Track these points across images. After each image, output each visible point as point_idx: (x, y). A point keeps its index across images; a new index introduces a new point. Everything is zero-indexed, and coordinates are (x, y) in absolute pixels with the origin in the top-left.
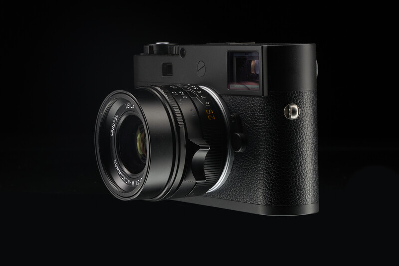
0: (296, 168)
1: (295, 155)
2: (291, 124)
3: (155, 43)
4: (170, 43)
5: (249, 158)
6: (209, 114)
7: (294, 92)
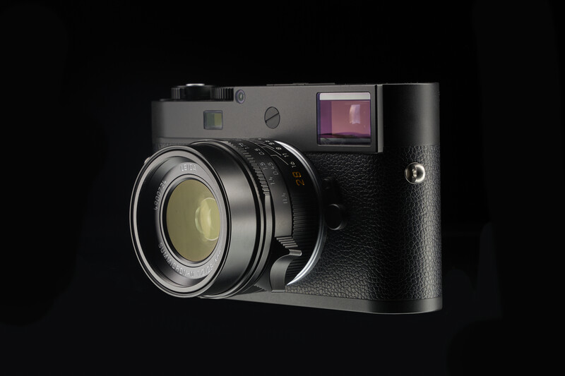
0: (419, 248)
1: (418, 232)
2: (413, 190)
3: (185, 84)
4: (206, 84)
5: (351, 237)
6: (297, 179)
7: (417, 147)
